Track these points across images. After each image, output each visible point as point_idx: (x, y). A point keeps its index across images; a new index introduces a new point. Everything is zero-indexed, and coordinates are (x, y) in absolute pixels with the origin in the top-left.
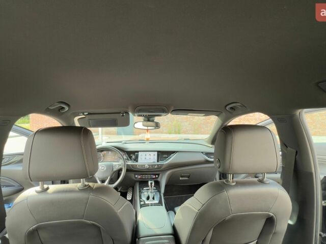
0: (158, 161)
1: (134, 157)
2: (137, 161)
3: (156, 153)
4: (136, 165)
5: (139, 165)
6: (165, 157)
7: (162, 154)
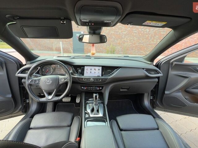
0: (102, 75)
1: (80, 71)
2: (83, 75)
3: (101, 68)
4: (83, 78)
5: (85, 79)
6: (109, 72)
7: (106, 69)
